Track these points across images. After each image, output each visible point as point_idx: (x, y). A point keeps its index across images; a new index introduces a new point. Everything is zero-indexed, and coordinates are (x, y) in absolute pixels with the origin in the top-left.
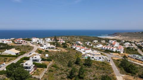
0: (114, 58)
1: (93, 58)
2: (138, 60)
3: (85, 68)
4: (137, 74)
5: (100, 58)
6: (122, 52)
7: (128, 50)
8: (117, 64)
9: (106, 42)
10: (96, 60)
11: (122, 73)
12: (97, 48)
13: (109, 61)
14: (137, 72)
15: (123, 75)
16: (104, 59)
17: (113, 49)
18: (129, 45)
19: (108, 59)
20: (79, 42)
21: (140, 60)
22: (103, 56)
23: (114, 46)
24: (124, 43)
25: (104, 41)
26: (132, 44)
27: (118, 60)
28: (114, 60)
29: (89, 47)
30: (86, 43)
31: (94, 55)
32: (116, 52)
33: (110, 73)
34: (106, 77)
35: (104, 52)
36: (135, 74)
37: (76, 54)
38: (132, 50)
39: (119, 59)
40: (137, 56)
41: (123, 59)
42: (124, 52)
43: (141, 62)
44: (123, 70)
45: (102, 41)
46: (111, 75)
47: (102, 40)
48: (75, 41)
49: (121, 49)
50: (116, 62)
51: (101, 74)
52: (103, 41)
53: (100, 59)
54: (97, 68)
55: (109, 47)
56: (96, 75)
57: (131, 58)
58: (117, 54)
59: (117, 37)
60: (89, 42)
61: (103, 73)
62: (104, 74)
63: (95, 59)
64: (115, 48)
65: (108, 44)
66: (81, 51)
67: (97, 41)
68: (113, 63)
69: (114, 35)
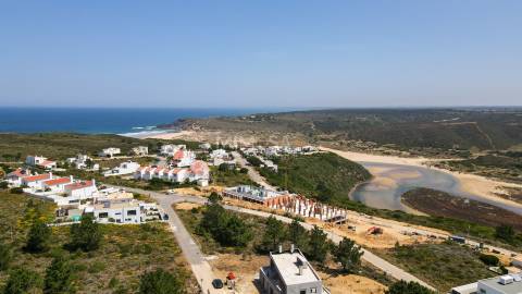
0: (180, 206)
1: (103, 215)
2: (249, 200)
3: (71, 261)
4: (250, 245)
5: (132, 212)
6: (205, 184)
7: (223, 173)
8: (191, 223)
9: (150, 153)
10: (119, 221)
11: (207, 251)
12: (117, 177)
13: (166, 217)
14: (249, 238)
15: (212, 257)
16: (149, 212)
17: (175, 175)
18: (225, 158)
19: (162, 212)
20: (37, 158)
21: (254, 201)
22: (142, 204)
23: (179, 165)
24: (210, 151)
25: (143, 151)
26: (234, 153)
27: (194, 211)
28: (181, 213)
29: (83, 177)
30: (72, 160)
31: (107, 204)
32: (187, 184)
33: (172, 260)
34: (158, 275)
35: (146, 188)
36: (244, 245)
37: (26, 211)
38: (234, 172)
39: (196, 206)
40: (247, 189)
41: (210, 203)
42: (210, 182)
43: (257, 206)
44: (212, 240)
45: (135, 150)
46: (173, 265)
47: (137, 146)
48: (18, 157)
49: (201, 173)
50: (189, 217)
51: (138, 269)
52: (141, 148)
53: (132, 217)
54: (124, 251)
55: (161, 171)
56: (122, 276)
57: (232, 197)
58: (191, 190)
59: (185, 132)
60: (85, 157)
61: (148, 263)
62: (150, 268)
63: (112, 220)
64: (184, 171)
65: (157, 160)
66: (49, 195)
67: (118, 151)
68: (179, 222)
69: (175, 125)
